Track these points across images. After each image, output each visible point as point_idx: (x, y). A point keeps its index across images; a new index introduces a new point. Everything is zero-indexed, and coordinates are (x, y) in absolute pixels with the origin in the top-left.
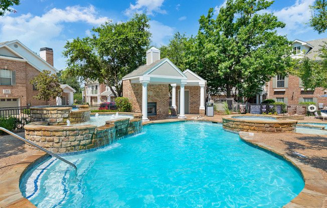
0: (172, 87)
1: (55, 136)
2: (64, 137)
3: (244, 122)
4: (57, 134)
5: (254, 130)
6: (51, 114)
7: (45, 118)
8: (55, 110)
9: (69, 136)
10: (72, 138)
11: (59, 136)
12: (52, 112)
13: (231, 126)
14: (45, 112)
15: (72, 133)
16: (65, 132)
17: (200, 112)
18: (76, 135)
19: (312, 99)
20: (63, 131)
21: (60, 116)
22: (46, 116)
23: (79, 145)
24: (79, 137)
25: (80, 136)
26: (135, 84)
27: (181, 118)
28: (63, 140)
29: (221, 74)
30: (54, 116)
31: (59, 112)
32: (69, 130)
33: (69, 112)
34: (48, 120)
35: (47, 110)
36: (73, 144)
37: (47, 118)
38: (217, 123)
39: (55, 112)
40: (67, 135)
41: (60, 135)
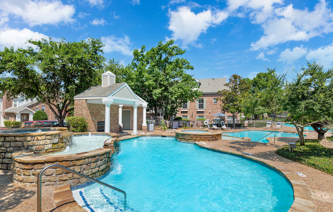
0: (119, 107)
1: (75, 165)
2: (85, 165)
3: (196, 135)
4: (78, 163)
5: (204, 140)
6: (38, 140)
7: (29, 146)
8: (43, 135)
9: (91, 163)
10: (93, 165)
11: (81, 165)
12: (39, 138)
13: (187, 138)
14: (29, 139)
15: (94, 160)
16: (87, 159)
17: (143, 128)
18: (97, 161)
19: (203, 116)
20: (85, 159)
21: (48, 141)
22: (30, 143)
23: (98, 171)
24: (99, 163)
25: (99, 161)
26: (90, 104)
27: (135, 134)
28: (84, 169)
29: (156, 98)
30: (42, 143)
31: (49, 137)
32: (91, 157)
33: (59, 136)
34: (34, 148)
35: (32, 136)
36: (94, 171)
37: (33, 146)
38: (165, 137)
39: (44, 137)
40: (89, 162)
41: (82, 163)
